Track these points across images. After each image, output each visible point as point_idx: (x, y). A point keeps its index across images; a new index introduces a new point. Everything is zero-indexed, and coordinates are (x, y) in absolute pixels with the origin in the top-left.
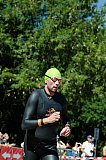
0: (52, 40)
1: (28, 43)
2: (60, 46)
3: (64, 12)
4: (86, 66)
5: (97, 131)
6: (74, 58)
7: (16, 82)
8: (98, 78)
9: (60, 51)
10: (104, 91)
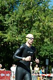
0: (23, 16)
1: (11, 18)
2: (27, 19)
3: (28, 2)
7: (6, 38)
8: (47, 34)
9: (27, 21)
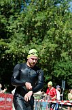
0: (33, 20)
1: (17, 21)
2: (39, 24)
3: (42, 0)
4: (57, 38)
5: (64, 83)
6: (48, 32)
7: (9, 49)
8: (64, 46)
9: (39, 27)
10: (69, 55)
